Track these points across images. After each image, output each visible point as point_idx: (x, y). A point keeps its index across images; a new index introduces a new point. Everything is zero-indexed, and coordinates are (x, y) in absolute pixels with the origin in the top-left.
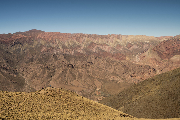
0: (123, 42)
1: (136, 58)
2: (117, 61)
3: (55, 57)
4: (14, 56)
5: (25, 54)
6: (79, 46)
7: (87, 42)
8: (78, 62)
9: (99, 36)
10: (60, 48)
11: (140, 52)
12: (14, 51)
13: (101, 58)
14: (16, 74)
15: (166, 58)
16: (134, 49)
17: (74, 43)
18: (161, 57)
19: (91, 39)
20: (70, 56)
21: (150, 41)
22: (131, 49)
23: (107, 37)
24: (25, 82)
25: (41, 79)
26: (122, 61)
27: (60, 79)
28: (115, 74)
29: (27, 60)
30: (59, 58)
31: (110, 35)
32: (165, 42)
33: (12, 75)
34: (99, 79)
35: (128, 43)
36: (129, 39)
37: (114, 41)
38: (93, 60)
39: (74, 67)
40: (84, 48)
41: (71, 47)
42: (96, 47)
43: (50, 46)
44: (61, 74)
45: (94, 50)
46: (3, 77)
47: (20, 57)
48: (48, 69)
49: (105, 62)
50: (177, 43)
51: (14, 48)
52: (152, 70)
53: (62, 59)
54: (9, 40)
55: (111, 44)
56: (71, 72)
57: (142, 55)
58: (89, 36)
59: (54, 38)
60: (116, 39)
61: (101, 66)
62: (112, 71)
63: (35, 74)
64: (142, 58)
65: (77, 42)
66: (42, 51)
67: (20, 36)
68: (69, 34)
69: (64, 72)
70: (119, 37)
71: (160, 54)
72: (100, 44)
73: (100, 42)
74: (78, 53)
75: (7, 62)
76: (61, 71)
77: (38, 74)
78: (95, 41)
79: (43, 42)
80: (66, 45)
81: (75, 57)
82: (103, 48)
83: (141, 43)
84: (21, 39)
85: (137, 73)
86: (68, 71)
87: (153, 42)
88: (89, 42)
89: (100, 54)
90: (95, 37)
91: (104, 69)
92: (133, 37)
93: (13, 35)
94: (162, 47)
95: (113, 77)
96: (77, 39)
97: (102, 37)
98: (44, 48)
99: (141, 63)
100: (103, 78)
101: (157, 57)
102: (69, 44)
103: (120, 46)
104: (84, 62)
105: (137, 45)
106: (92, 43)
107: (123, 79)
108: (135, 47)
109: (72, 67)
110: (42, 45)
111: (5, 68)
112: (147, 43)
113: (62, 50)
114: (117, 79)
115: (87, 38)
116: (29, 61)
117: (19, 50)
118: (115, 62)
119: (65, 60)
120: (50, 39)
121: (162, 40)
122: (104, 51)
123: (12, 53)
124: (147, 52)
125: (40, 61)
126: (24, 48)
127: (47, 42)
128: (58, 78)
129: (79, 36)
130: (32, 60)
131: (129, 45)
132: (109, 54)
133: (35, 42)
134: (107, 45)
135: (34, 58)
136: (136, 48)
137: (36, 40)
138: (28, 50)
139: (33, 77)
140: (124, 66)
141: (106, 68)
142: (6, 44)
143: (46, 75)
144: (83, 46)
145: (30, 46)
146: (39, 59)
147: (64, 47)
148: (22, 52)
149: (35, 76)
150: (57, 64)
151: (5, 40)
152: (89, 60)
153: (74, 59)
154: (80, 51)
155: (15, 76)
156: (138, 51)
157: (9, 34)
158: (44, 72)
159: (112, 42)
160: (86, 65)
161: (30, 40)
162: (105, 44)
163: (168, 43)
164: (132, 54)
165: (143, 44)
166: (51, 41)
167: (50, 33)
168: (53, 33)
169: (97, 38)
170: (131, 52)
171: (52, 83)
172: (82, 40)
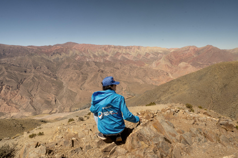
0: (143, 52)
1: (153, 64)
2: (138, 67)
3: (88, 64)
4: (54, 64)
5: (63, 62)
6: (107, 55)
7: (114, 52)
8: (107, 67)
9: (123, 47)
10: (92, 57)
11: (155, 60)
12: (54, 60)
13: (125, 65)
14: (56, 78)
15: (175, 64)
16: (151, 58)
17: (103, 53)
18: (171, 64)
19: (117, 50)
20: (100, 63)
21: (163, 51)
22: (149, 57)
23: (129, 48)
24: (64, 85)
25: (76, 82)
26: (143, 67)
27: (92, 82)
28: (137, 77)
29: (65, 66)
30: (90, 65)
31: (132, 47)
32: (174, 52)
33: (53, 79)
34: (124, 82)
35: (146, 53)
36: (147, 50)
37: (135, 51)
38: (119, 66)
39: (104, 72)
40: (111, 57)
41: (100, 56)
42: (121, 56)
43: (83, 56)
44: (93, 78)
45: (119, 58)
46: (45, 81)
47: (59, 65)
48: (82, 74)
49: (129, 68)
50: (183, 53)
51: (54, 57)
52: (165, 74)
53: (94, 66)
54: (49, 50)
55: (133, 54)
56: (101, 76)
57: (157, 62)
58: (115, 47)
59: (86, 49)
60: (136, 50)
61: (125, 71)
62: (135, 74)
63: (72, 78)
64: (157, 64)
65: (105, 52)
66: (77, 59)
67: (59, 47)
68: (99, 46)
69: (96, 77)
70: (139, 48)
71: (171, 62)
72: (124, 54)
73: (124, 52)
74: (106, 61)
75: (48, 68)
76: (93, 76)
77: (74, 78)
78: (120, 51)
79: (77, 52)
80: (96, 54)
81: (104, 64)
82: (126, 57)
83: (156, 53)
84: (59, 50)
85: (154, 77)
86: (99, 75)
87: (165, 52)
88: (115, 52)
89: (125, 62)
90: (120, 48)
91: (128, 73)
92: (150, 48)
93: (52, 46)
94: (172, 56)
95: (135, 80)
96: (105, 50)
97: (126, 48)
98: (78, 57)
99: (157, 69)
100: (128, 81)
101: (169, 64)
102: (98, 54)
103: (140, 55)
104: (112, 68)
105: (153, 54)
106: (117, 53)
107: (144, 81)
108: (151, 56)
109: (102, 72)
110: (76, 54)
111: (47, 74)
112: (160, 53)
113: (93, 59)
114: (139, 81)
115: (113, 49)
116: (66, 68)
117: (58, 59)
118: (137, 67)
119: (96, 66)
120: (83, 50)
121: (172, 51)
122: (127, 59)
123: (52, 61)
124: (161, 59)
125: (75, 68)
126: (61, 57)
127: (81, 52)
128: (91, 81)
129: (107, 47)
130: (68, 66)
131: (147, 54)
132: (131, 61)
133: (71, 52)
134: (130, 55)
135: (70, 65)
136: (153, 56)
137: (72, 50)
138: (65, 58)
139: (70, 81)
140: (145, 71)
141: (130, 73)
142: (47, 54)
143: (80, 79)
144: (110, 55)
145: (67, 55)
146: (75, 66)
147: (95, 56)
148: (60, 61)
149: (71, 79)
150: (89, 70)
151: (46, 51)
152: (115, 66)
153: (103, 65)
154: (108, 59)
155: (55, 80)
156: (154, 59)
157: (50, 46)
158: (79, 76)
159: (134, 52)
160: (114, 70)
161: (66, 51)
162: (128, 54)
163: (176, 53)
164: (150, 61)
165: (158, 53)
166: (84, 51)
167: (83, 44)
168: (86, 44)
169: (122, 49)
170: (148, 60)
171: (86, 85)
172: (109, 50)
